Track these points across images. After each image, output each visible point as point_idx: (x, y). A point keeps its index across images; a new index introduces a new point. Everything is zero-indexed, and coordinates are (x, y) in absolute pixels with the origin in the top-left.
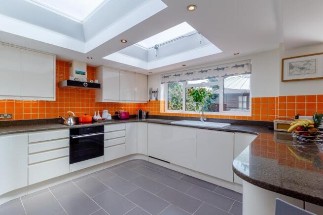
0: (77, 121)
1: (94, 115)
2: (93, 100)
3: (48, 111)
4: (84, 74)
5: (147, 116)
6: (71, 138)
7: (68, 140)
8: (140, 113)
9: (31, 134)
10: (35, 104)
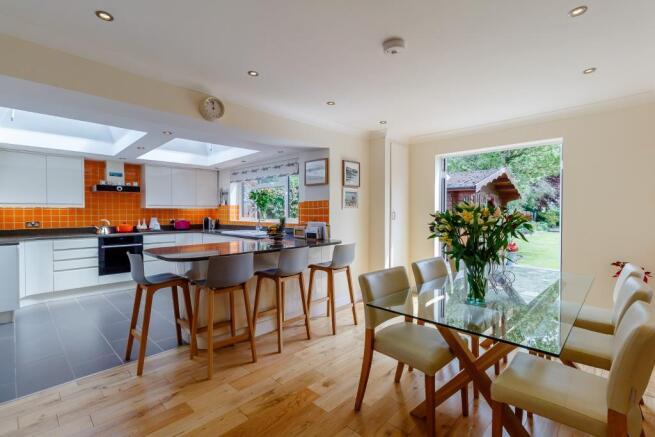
0: (113, 230)
1: (137, 224)
2: (137, 206)
3: (80, 218)
4: (120, 175)
5: (218, 226)
6: (100, 248)
7: (97, 250)
8: (207, 221)
9: (56, 242)
10: (64, 211)
